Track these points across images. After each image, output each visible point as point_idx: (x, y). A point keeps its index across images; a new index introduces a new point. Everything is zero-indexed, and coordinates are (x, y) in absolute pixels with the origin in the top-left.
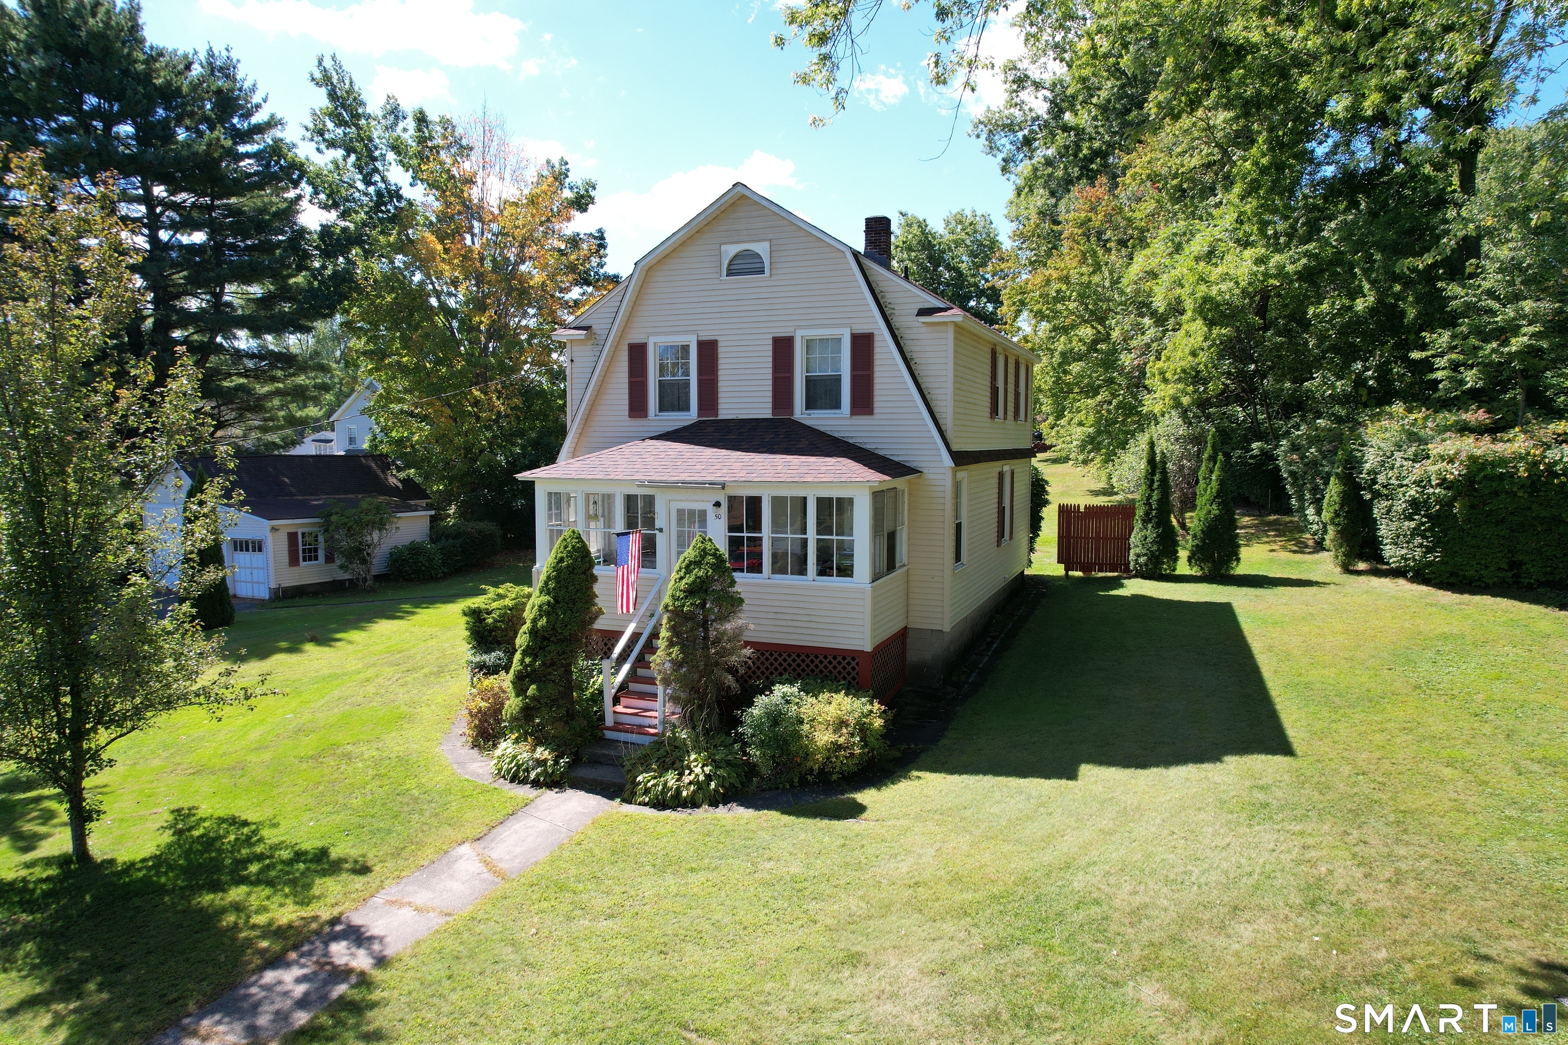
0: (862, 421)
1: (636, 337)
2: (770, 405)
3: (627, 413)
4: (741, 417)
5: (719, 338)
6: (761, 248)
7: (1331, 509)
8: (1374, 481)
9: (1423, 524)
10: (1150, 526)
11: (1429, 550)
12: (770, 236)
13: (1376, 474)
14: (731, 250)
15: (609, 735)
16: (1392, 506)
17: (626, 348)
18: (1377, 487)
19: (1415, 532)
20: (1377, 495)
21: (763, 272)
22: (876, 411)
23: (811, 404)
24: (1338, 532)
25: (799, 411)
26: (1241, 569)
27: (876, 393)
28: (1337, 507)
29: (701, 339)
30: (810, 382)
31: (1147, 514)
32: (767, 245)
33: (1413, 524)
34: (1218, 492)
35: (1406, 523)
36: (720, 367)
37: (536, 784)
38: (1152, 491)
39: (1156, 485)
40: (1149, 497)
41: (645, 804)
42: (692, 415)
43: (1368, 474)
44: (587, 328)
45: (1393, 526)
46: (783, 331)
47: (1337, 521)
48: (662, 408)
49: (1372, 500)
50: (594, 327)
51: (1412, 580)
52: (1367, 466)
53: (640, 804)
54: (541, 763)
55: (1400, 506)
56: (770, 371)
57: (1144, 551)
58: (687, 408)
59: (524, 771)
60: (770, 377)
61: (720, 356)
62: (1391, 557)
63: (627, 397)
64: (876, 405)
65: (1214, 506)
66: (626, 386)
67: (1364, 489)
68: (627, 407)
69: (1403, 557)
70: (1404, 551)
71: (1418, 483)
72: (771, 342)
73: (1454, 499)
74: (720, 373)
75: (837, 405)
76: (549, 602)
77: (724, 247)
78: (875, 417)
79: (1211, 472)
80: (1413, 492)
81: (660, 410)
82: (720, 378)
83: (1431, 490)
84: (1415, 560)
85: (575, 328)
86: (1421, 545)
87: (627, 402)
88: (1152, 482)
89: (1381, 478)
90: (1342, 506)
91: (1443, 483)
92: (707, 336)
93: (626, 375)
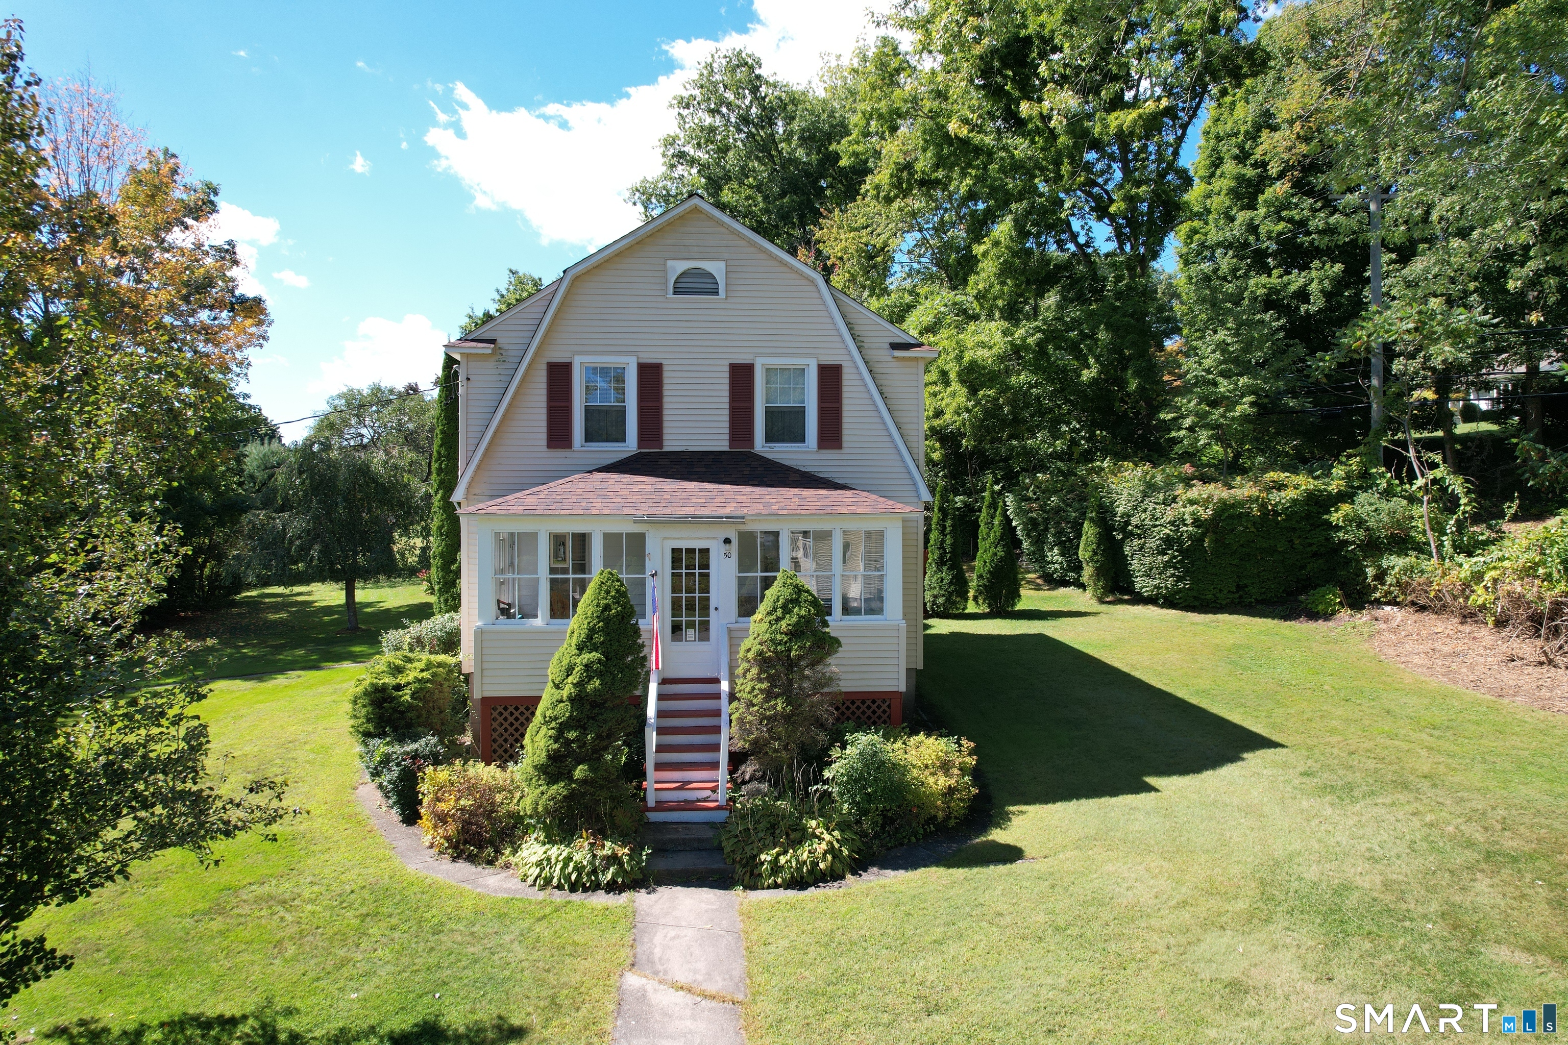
0: (830, 455)
1: (558, 355)
2: (727, 437)
3: (545, 442)
4: (691, 449)
5: (664, 362)
6: (716, 268)
7: (1090, 549)
8: (1128, 523)
9: (1175, 557)
10: (945, 568)
11: (1180, 579)
12: (726, 256)
13: (1129, 516)
14: (681, 266)
15: (654, 817)
16: (1145, 543)
17: (544, 367)
18: (1130, 528)
19: (1167, 565)
20: (1129, 535)
21: (717, 293)
22: (845, 444)
23: (770, 437)
24: (1097, 569)
25: (760, 444)
26: (1020, 606)
27: (845, 426)
28: (1094, 546)
29: (641, 361)
30: (770, 413)
31: (941, 557)
32: (722, 265)
33: (1166, 558)
34: (1002, 535)
35: (1160, 557)
36: (665, 393)
37: (612, 887)
38: (945, 536)
39: (948, 531)
40: (943, 542)
41: (776, 886)
42: (631, 444)
43: (1122, 517)
44: (492, 341)
45: (1147, 561)
46: (742, 358)
47: (1096, 558)
48: (590, 437)
49: (1123, 540)
50: (499, 340)
51: (1162, 606)
52: (1120, 510)
53: (769, 887)
54: (614, 859)
55: (1152, 543)
56: (727, 400)
57: (942, 592)
58: (621, 437)
59: (588, 875)
60: (727, 406)
61: (665, 381)
62: (1141, 588)
63: (544, 424)
64: (845, 438)
65: (999, 548)
66: (544, 411)
67: (1115, 530)
68: (544, 436)
69: (1156, 587)
70: (1157, 582)
71: (1172, 523)
72: (727, 369)
73: (1204, 535)
74: (665, 400)
75: (800, 438)
76: (599, 660)
77: (670, 263)
78: (844, 451)
79: (993, 517)
80: (1167, 531)
81: (586, 441)
82: (665, 406)
83: (1185, 529)
84: (1166, 588)
85: (472, 340)
86: (1173, 575)
87: (544, 430)
88: (944, 527)
89: (1134, 521)
90: (1098, 546)
91: (1197, 522)
92: (650, 357)
93: (544, 398)
